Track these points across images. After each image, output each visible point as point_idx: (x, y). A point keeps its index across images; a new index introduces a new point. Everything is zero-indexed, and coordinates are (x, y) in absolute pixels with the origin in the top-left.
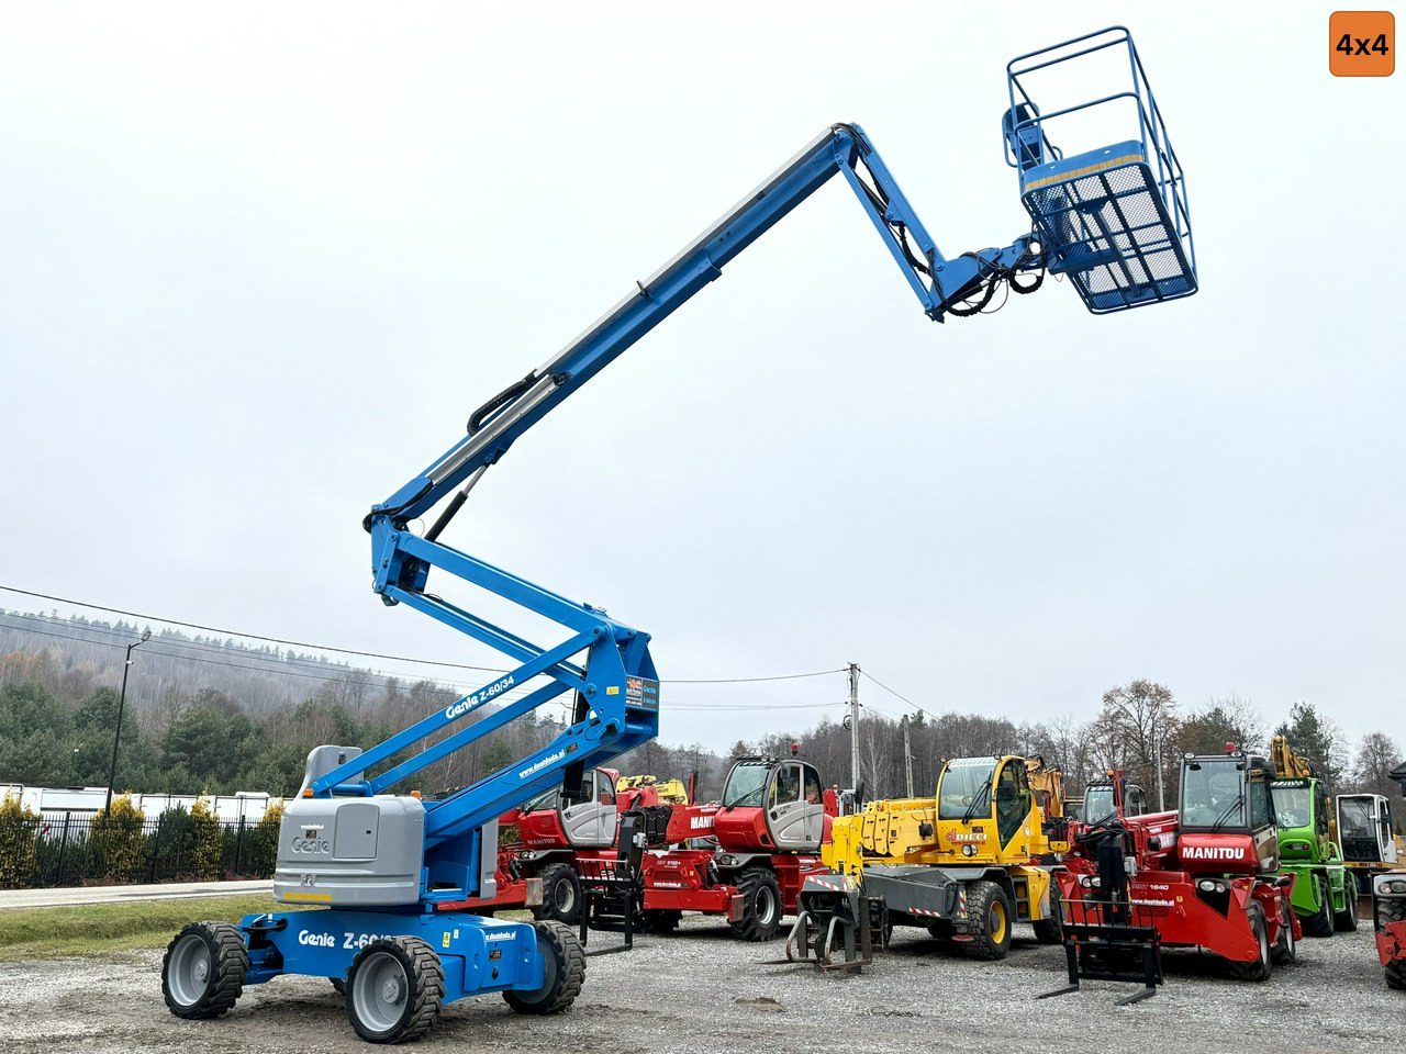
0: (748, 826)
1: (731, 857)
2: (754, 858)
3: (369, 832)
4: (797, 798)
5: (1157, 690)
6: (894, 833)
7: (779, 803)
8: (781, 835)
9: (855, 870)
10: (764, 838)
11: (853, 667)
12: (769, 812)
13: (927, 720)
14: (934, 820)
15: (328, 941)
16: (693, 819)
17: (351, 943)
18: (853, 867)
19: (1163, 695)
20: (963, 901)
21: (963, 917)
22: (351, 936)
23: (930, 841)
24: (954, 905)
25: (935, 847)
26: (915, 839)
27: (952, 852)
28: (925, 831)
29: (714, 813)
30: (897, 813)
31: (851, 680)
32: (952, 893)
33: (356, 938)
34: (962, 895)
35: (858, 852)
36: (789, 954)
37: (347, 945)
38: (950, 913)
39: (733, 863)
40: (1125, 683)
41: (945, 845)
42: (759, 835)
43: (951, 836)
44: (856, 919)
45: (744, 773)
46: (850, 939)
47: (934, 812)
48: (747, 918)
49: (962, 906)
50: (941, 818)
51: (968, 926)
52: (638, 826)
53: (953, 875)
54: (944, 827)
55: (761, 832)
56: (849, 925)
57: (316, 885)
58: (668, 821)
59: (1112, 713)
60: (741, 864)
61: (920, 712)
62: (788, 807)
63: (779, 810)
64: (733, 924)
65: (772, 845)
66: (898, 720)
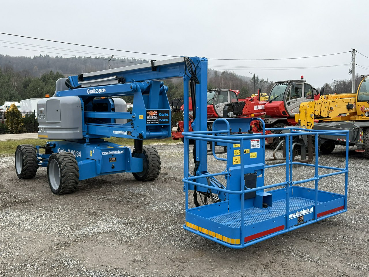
0: (277, 108)
1: (268, 120)
2: (278, 120)
3: (57, 111)
4: (301, 97)
6: (332, 108)
7: (291, 99)
8: (292, 111)
9: (309, 124)
10: (284, 112)
11: (354, 50)
12: (286, 103)
14: (355, 102)
16: (255, 106)
18: (308, 122)
20: (361, 136)
21: (360, 142)
23: (353, 111)
24: (356, 137)
25: (355, 114)
26: (344, 110)
27: (362, 115)
28: (349, 107)
29: (264, 104)
30: (335, 100)
31: (353, 55)
32: (356, 132)
34: (361, 133)
35: (311, 116)
36: (274, 157)
38: (355, 140)
39: (269, 122)
41: (359, 112)
42: (281, 112)
43: (362, 109)
44: (306, 143)
45: (278, 88)
46: (303, 150)
47: (356, 99)
48: (275, 142)
49: (360, 137)
50: (358, 101)
51: (363, 145)
52: (230, 109)
53: (358, 125)
54: (360, 105)
55: (282, 110)
56: (303, 146)
57: (45, 132)
58: (243, 107)
60: (272, 122)
62: (296, 100)
63: (291, 102)
64: (270, 144)
65: (288, 115)
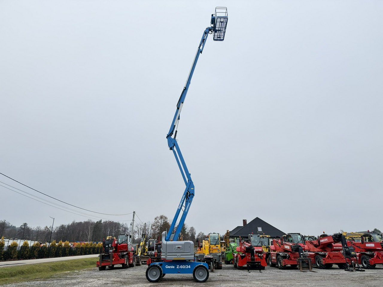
5: (165, 217)
13: (102, 222)
15: (174, 267)
17: (179, 267)
19: (166, 218)
22: (178, 266)
33: (180, 266)
37: (177, 268)
38: (219, 261)
40: (159, 216)
57: (181, 256)
59: (156, 222)
61: (101, 220)
66: (96, 222)
